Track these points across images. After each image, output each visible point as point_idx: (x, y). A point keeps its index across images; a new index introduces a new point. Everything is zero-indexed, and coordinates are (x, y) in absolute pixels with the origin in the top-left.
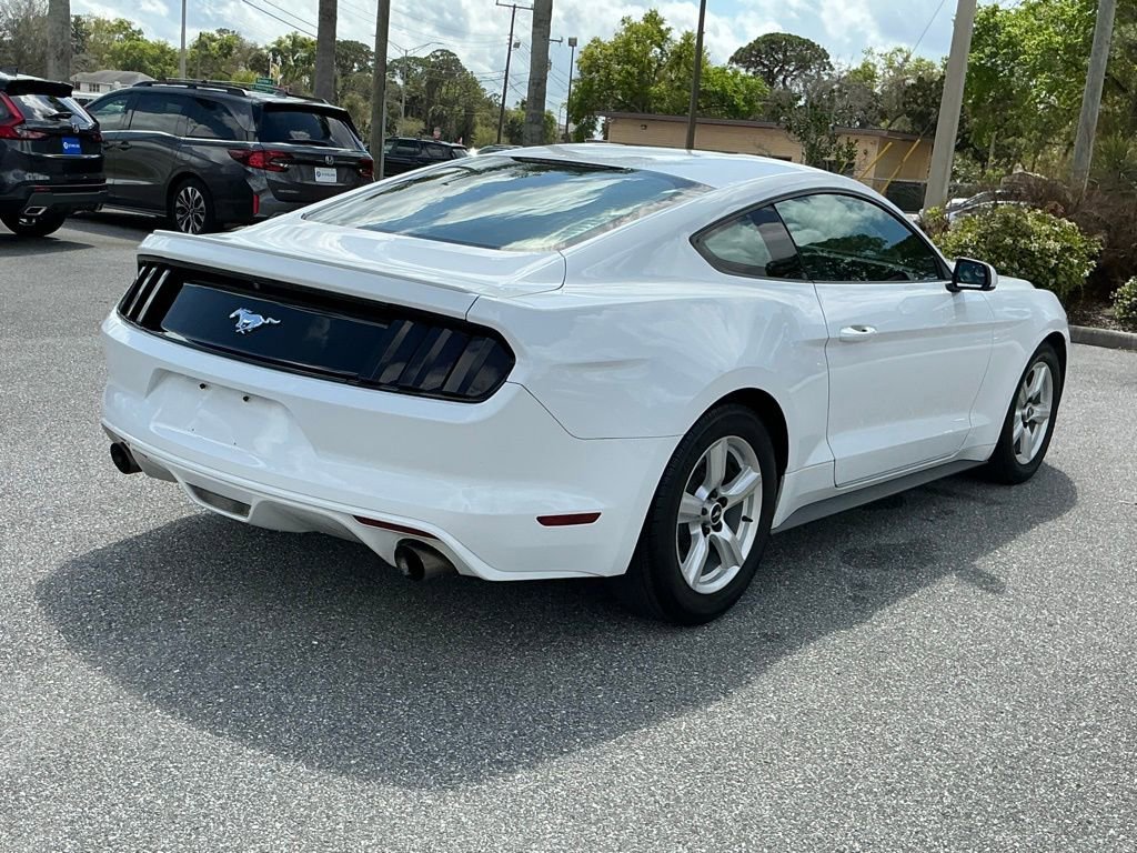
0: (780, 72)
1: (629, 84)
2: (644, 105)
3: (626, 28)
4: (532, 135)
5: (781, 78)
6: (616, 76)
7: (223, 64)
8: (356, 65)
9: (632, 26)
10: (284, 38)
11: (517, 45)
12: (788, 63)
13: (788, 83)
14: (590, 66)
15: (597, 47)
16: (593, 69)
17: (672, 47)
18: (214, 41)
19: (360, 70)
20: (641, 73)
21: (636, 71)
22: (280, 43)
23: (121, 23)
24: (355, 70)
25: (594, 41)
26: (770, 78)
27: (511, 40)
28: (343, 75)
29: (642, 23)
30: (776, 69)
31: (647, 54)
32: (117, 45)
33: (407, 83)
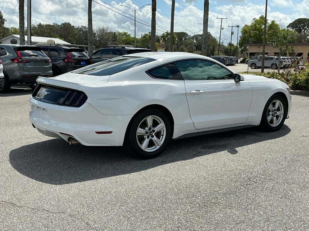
0: (303, 29)
1: (256, 36)
2: (261, 41)
3: (255, 21)
4: (204, 52)
5: (303, 30)
6: (252, 34)
7: (150, 41)
8: (183, 38)
9: (256, 20)
10: (164, 33)
11: (223, 29)
12: (305, 26)
13: (305, 32)
14: (245, 32)
15: (246, 27)
16: (245, 33)
17: (268, 25)
18: (147, 35)
19: (185, 39)
20: (260, 33)
21: (258, 32)
22: (163, 34)
23: (125, 33)
24: (183, 39)
25: (245, 26)
26: (300, 31)
27: (221, 27)
28: (180, 41)
29: (259, 19)
30: (302, 28)
31: (261, 27)
32: (124, 39)
33: (197, 42)
